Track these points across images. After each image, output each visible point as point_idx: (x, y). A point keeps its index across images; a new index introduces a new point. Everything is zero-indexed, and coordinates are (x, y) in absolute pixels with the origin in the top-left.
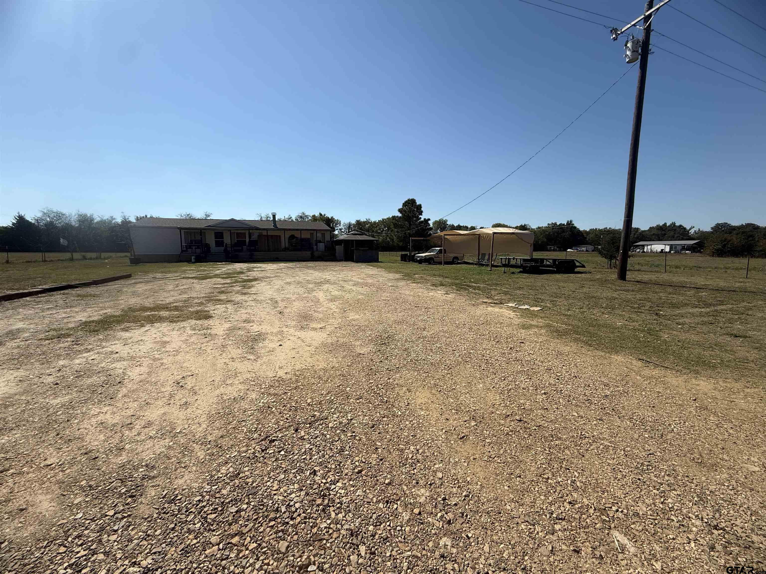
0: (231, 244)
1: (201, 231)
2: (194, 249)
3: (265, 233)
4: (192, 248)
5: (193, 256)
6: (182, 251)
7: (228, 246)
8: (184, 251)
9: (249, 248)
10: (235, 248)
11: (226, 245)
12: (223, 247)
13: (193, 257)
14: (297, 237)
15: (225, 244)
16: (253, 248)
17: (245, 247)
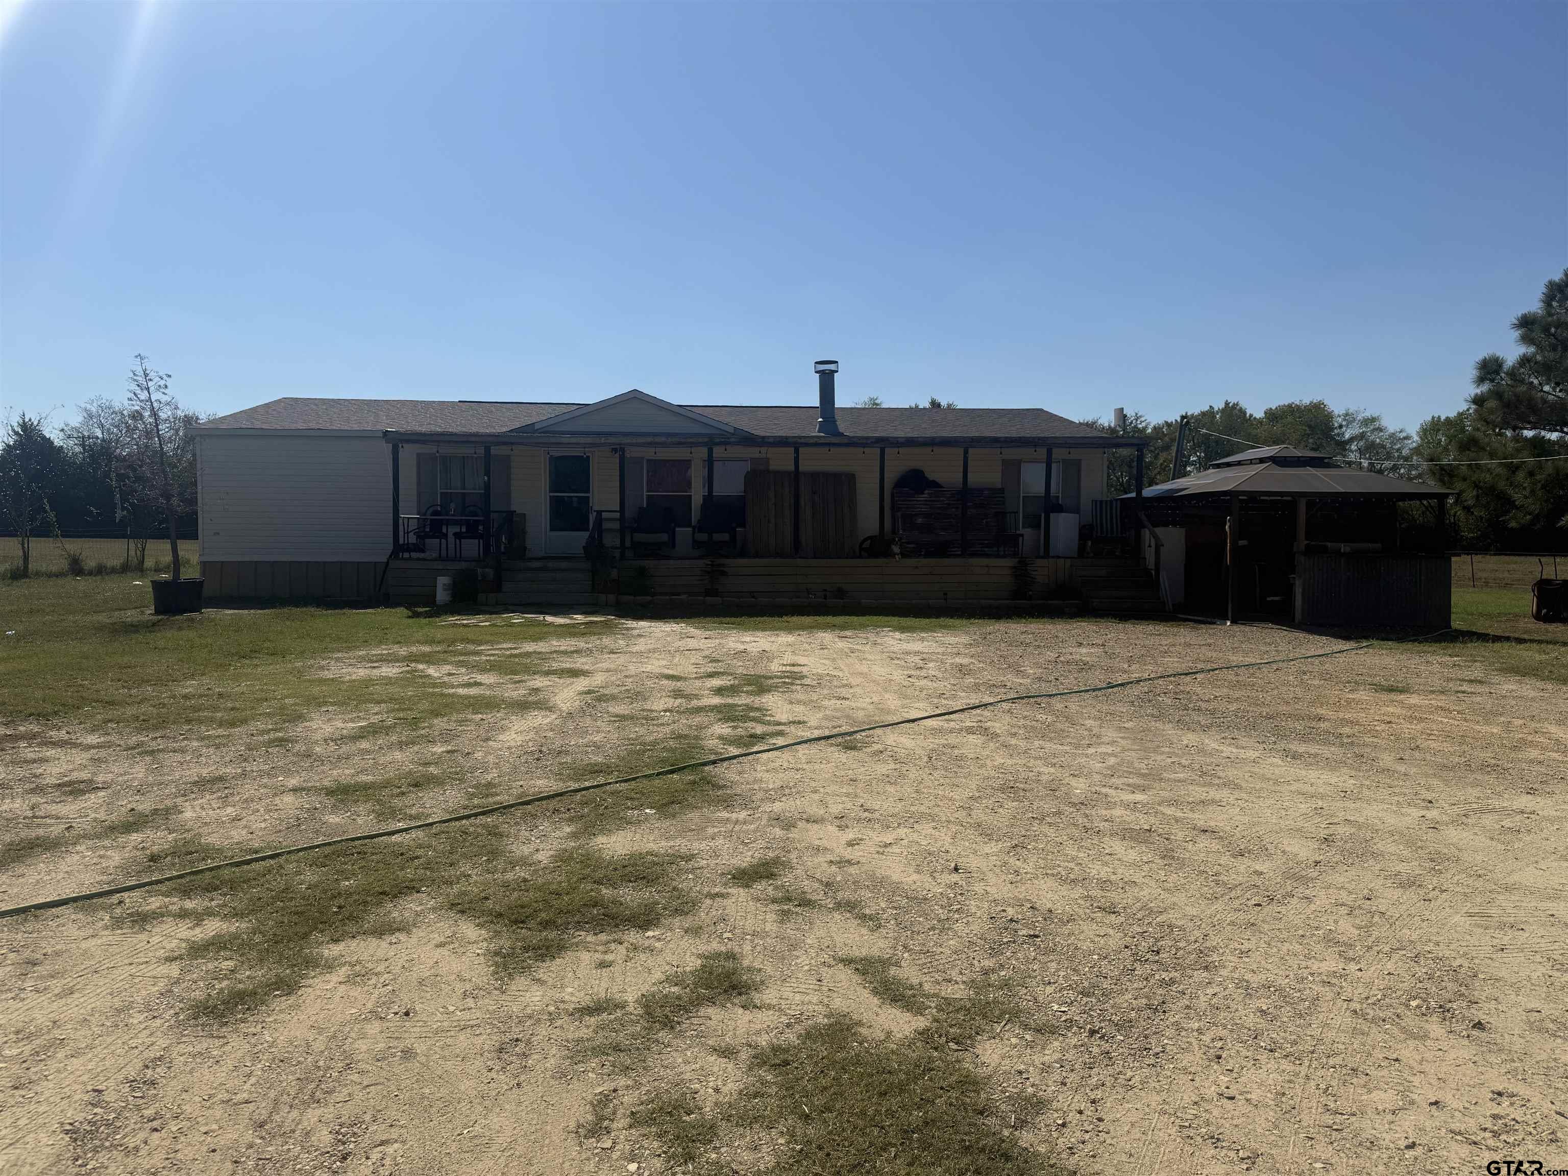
0: (622, 519)
1: (488, 450)
2: (451, 538)
3: (781, 461)
4: (445, 536)
5: (442, 572)
6: (399, 549)
7: (606, 525)
8: (408, 548)
9: (703, 537)
10: (640, 537)
11: (599, 520)
12: (587, 530)
13: (442, 581)
14: (935, 484)
15: (592, 517)
16: (726, 537)
17: (683, 533)
